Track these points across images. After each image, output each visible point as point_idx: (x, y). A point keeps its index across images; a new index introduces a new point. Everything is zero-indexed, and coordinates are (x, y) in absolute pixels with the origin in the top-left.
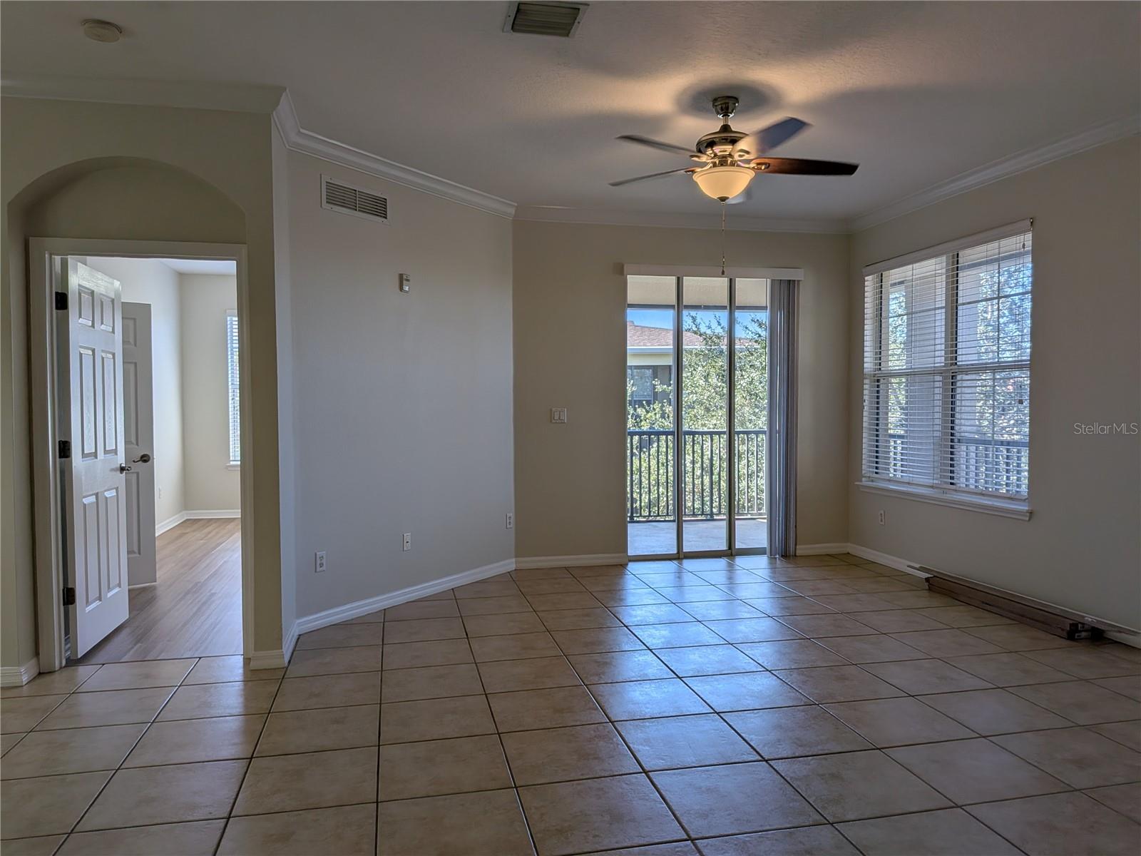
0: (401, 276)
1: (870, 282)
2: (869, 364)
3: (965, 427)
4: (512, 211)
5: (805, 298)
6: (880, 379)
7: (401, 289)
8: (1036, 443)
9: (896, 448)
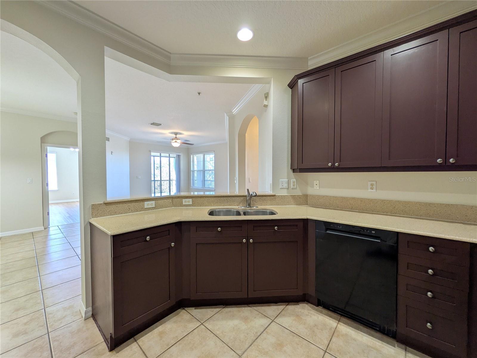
0: (112, 152)
1: (192, 156)
2: (192, 169)
3: (206, 179)
4: (129, 140)
5: (182, 158)
6: (193, 171)
7: (112, 154)
8: (215, 181)
9: (196, 182)
